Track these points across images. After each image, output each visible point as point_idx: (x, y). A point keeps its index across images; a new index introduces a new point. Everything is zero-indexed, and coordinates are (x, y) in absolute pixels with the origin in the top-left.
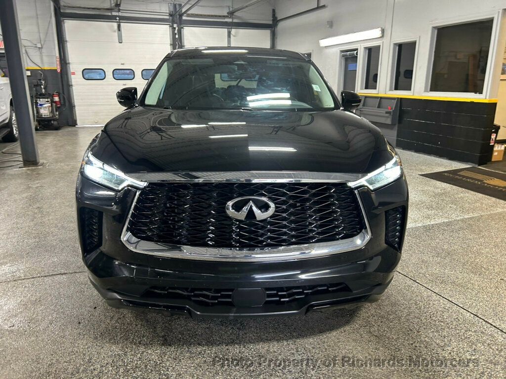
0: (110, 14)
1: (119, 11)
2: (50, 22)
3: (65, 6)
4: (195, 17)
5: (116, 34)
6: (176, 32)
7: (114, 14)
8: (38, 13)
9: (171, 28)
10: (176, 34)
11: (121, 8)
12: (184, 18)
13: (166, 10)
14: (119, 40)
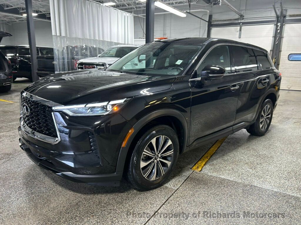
0: (237, 22)
1: (243, 19)
2: (205, 30)
3: (214, 21)
4: (295, 17)
5: (238, 33)
6: (279, 28)
7: (239, 21)
8: (201, 26)
9: (275, 26)
10: (278, 30)
11: (244, 17)
12: (287, 18)
13: (274, 15)
14: (239, 36)
